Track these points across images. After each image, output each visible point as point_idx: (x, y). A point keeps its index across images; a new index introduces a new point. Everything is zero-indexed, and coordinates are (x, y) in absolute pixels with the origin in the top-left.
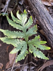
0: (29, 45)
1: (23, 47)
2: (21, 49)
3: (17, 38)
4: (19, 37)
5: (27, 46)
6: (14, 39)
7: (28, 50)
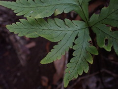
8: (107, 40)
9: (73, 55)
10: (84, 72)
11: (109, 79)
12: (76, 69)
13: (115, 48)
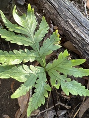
0: (50, 74)
1: (38, 78)
2: (35, 83)
3: (22, 64)
4: (26, 61)
5: (45, 76)
6: (16, 65)
7: (49, 82)
8: (57, 81)
9: (35, 91)
10: (42, 104)
11: (63, 112)
12: (36, 102)
13: (62, 86)
